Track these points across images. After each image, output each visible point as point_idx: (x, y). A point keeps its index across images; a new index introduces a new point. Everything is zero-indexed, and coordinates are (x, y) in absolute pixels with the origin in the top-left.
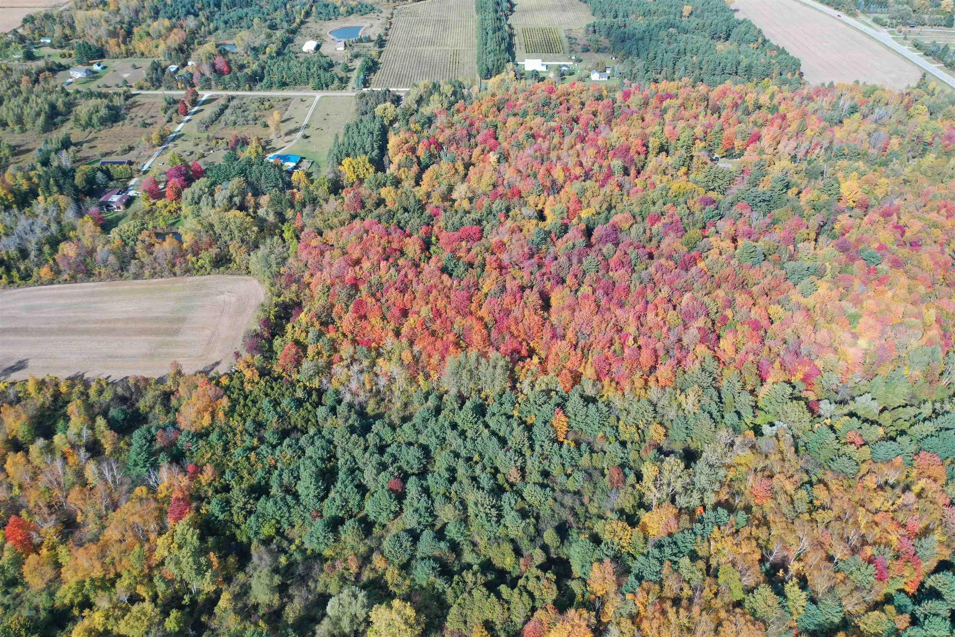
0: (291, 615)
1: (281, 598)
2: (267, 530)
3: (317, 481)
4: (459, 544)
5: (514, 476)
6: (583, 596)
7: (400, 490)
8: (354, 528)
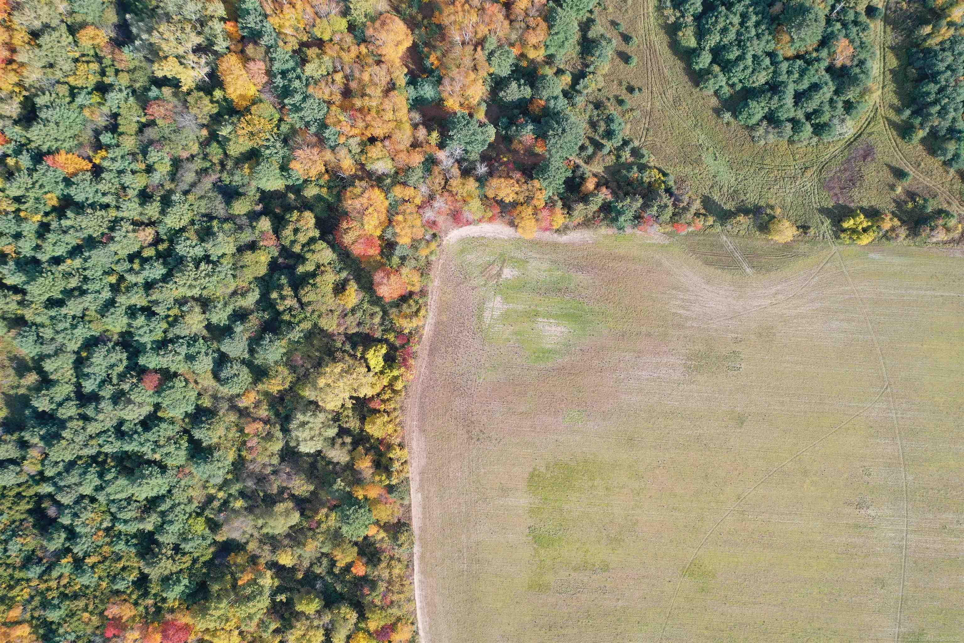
0: (305, 487)
1: (283, 501)
2: (200, 526)
3: (143, 477)
4: (234, 310)
5: (148, 234)
6: (321, 186)
7: (159, 376)
8: (209, 429)
